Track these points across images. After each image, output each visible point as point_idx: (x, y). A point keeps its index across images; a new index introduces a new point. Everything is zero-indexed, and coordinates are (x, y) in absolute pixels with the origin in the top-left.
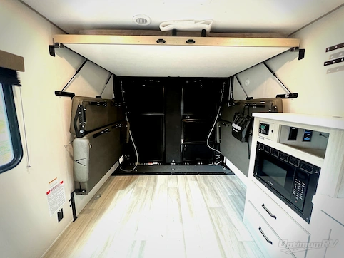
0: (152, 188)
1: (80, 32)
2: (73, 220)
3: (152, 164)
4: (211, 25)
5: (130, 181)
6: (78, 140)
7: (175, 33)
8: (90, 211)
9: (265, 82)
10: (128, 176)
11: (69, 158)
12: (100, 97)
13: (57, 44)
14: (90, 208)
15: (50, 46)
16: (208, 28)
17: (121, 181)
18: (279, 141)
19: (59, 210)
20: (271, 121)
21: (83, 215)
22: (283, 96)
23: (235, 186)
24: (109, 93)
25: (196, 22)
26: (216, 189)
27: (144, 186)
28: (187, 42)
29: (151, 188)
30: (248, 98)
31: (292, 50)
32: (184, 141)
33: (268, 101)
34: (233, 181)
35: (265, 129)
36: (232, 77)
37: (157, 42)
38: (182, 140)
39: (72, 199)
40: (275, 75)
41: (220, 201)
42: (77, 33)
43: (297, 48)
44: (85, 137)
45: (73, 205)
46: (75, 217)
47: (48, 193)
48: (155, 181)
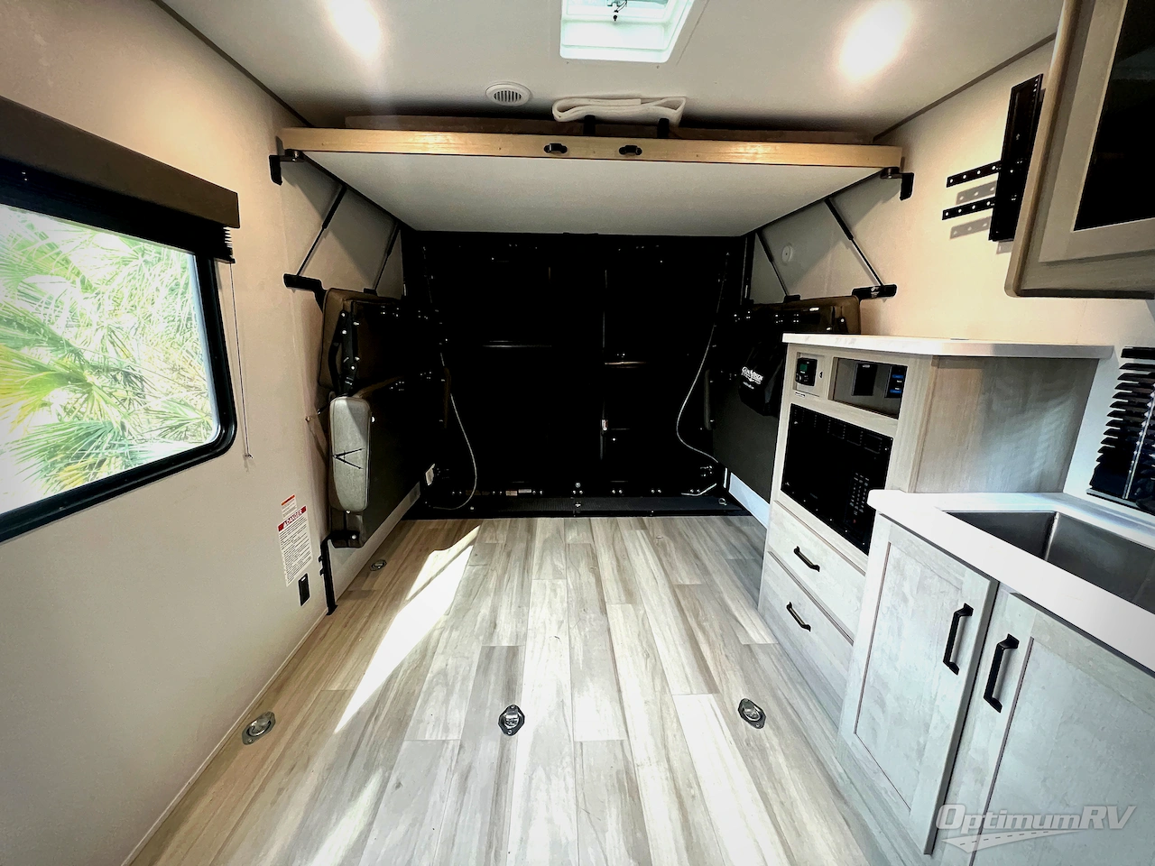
0: (523, 545)
1: (348, 120)
2: (327, 610)
3: (515, 494)
4: (680, 109)
5: (460, 529)
6: (340, 403)
7: (591, 126)
8: (367, 594)
9: (829, 256)
10: (450, 521)
11: (316, 450)
12: (373, 292)
13: (290, 153)
14: (365, 588)
15: (271, 157)
16: (674, 115)
17: (435, 530)
18: (833, 397)
19: (299, 576)
20: (819, 352)
21: (349, 603)
22: (863, 294)
23: (749, 540)
24: (393, 282)
25: (644, 101)
26: (696, 546)
27: (502, 542)
28: (623, 151)
29: (520, 547)
30: (788, 299)
31: (883, 174)
32: (608, 425)
33: (827, 304)
34: (745, 528)
35: (807, 371)
36: (751, 236)
37: (546, 149)
38: (604, 423)
39: (325, 558)
40: (850, 237)
41: (705, 571)
42: (341, 124)
43: (895, 171)
44: (357, 396)
45: (326, 571)
46: (332, 606)
47: (281, 527)
48: (531, 531)
